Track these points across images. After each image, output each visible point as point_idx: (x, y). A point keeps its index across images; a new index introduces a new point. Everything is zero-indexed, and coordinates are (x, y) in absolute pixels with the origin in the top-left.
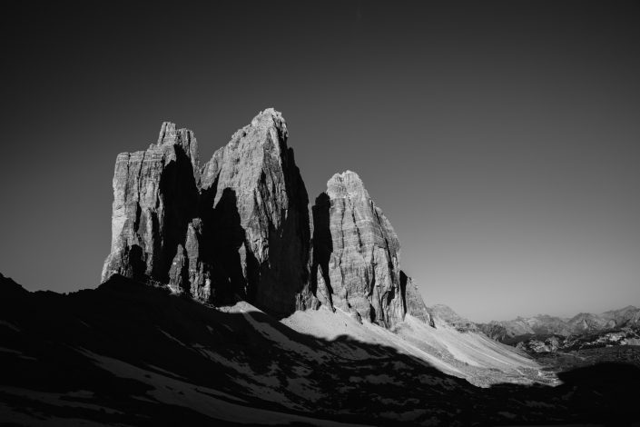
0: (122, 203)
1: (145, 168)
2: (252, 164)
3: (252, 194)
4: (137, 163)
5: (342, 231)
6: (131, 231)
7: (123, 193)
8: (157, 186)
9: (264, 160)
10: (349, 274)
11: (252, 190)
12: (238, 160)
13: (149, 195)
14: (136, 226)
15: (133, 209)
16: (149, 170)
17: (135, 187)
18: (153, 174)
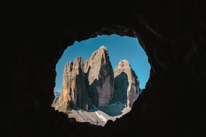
0: (66, 87)
1: (72, 78)
2: (98, 65)
3: (98, 75)
4: (69, 76)
5: (122, 79)
6: (69, 95)
7: (67, 85)
8: (75, 82)
9: (101, 64)
10: (124, 92)
11: (98, 74)
12: (94, 63)
13: (73, 85)
14: (70, 94)
15: (69, 89)
16: (73, 78)
17: (69, 83)
18: (74, 79)
